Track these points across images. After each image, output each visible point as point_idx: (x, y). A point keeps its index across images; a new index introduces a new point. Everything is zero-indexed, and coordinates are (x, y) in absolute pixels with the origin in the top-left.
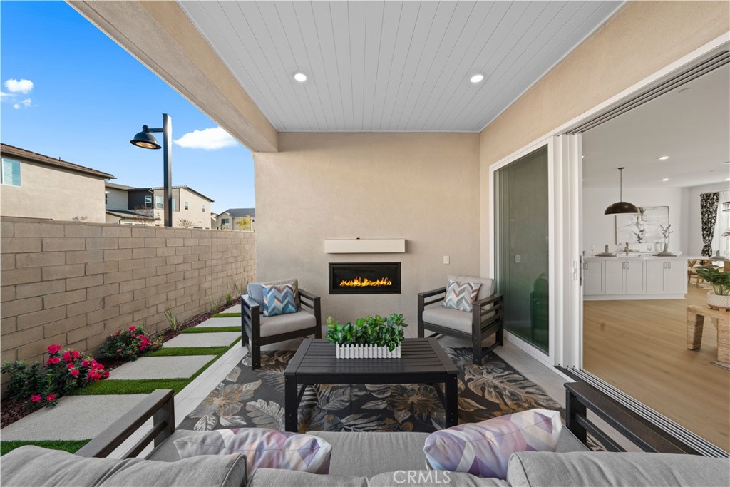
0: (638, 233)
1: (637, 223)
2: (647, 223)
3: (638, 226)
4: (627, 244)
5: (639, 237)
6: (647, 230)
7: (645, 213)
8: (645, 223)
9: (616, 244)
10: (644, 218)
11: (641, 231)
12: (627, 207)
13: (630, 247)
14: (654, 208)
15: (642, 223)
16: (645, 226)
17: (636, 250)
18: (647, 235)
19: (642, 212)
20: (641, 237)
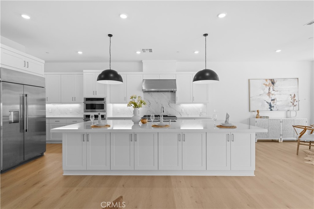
0: (269, 101)
1: (269, 93)
2: (278, 93)
3: (269, 96)
4: (258, 111)
5: (270, 105)
6: (278, 99)
7: (276, 84)
8: (276, 93)
9: (250, 111)
10: (275, 88)
11: (272, 100)
12: (207, 74)
13: (261, 114)
15: (273, 92)
16: (276, 96)
17: (267, 117)
18: (278, 103)
19: (273, 83)
20: (272, 105)
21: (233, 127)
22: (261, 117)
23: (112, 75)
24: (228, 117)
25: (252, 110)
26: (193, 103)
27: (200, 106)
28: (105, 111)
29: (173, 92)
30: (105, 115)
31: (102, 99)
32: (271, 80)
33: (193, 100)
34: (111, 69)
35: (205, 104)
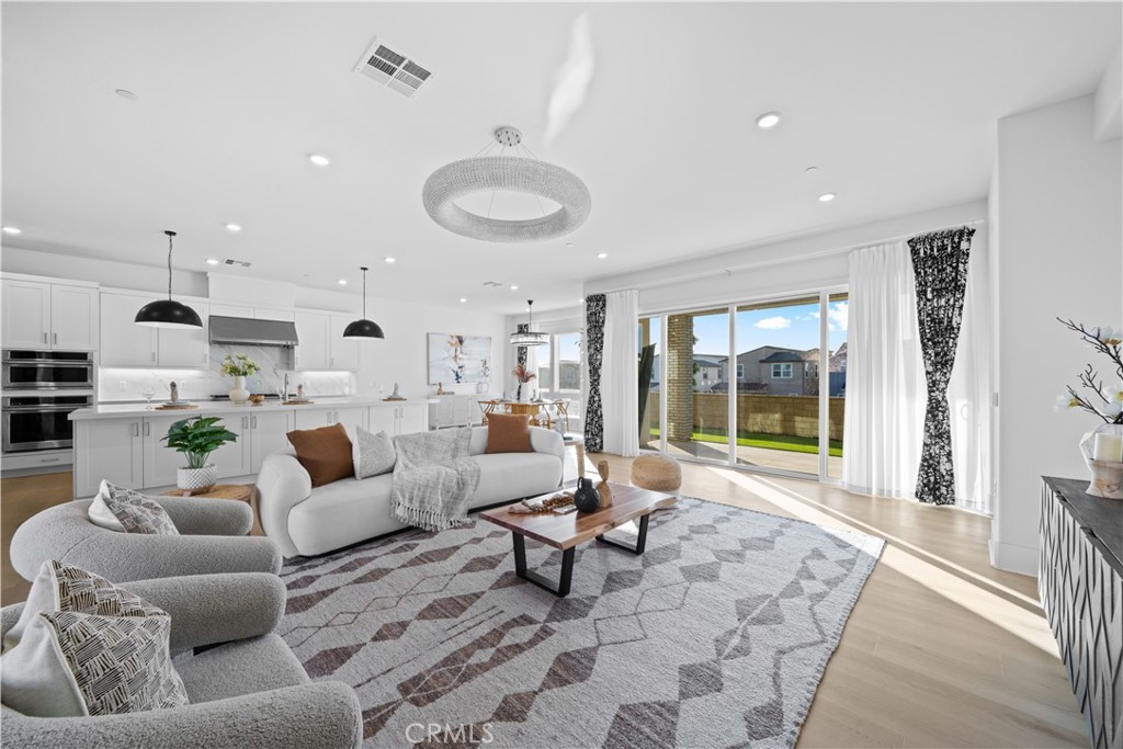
0: (456, 369)
1: (456, 356)
4: (440, 384)
5: (457, 375)
6: (467, 366)
7: (464, 344)
9: (428, 385)
11: (460, 367)
12: (367, 328)
13: (444, 389)
14: (475, 338)
15: (461, 356)
17: (453, 393)
18: (466, 372)
19: (461, 342)
20: (460, 374)
21: (401, 399)
22: (444, 393)
23: (178, 313)
24: (396, 387)
25: (431, 382)
26: (330, 369)
27: (344, 375)
28: (91, 387)
29: (288, 348)
30: (91, 396)
31: (83, 356)
32: (458, 337)
33: (332, 364)
34: (173, 299)
35: (354, 372)
